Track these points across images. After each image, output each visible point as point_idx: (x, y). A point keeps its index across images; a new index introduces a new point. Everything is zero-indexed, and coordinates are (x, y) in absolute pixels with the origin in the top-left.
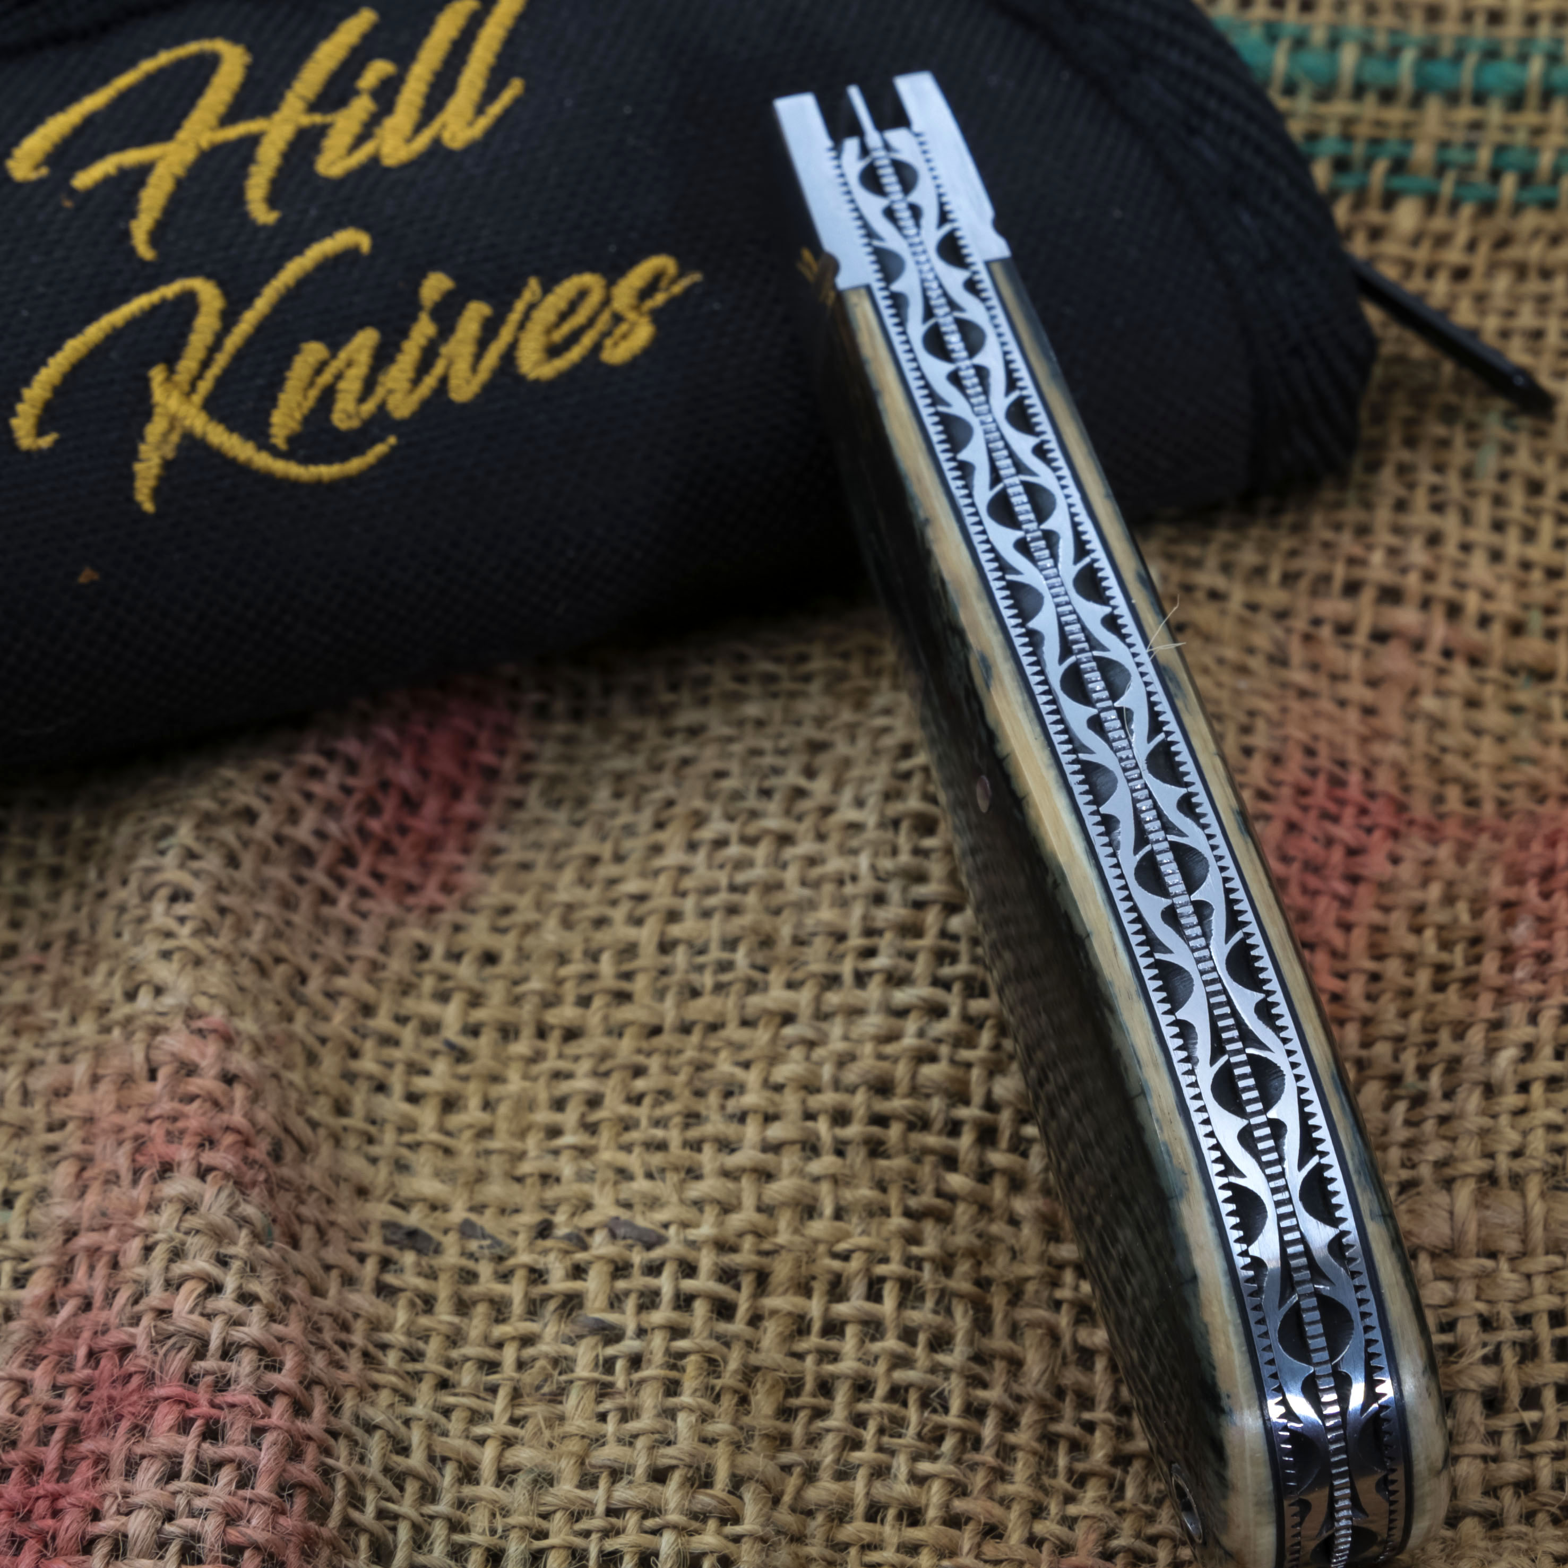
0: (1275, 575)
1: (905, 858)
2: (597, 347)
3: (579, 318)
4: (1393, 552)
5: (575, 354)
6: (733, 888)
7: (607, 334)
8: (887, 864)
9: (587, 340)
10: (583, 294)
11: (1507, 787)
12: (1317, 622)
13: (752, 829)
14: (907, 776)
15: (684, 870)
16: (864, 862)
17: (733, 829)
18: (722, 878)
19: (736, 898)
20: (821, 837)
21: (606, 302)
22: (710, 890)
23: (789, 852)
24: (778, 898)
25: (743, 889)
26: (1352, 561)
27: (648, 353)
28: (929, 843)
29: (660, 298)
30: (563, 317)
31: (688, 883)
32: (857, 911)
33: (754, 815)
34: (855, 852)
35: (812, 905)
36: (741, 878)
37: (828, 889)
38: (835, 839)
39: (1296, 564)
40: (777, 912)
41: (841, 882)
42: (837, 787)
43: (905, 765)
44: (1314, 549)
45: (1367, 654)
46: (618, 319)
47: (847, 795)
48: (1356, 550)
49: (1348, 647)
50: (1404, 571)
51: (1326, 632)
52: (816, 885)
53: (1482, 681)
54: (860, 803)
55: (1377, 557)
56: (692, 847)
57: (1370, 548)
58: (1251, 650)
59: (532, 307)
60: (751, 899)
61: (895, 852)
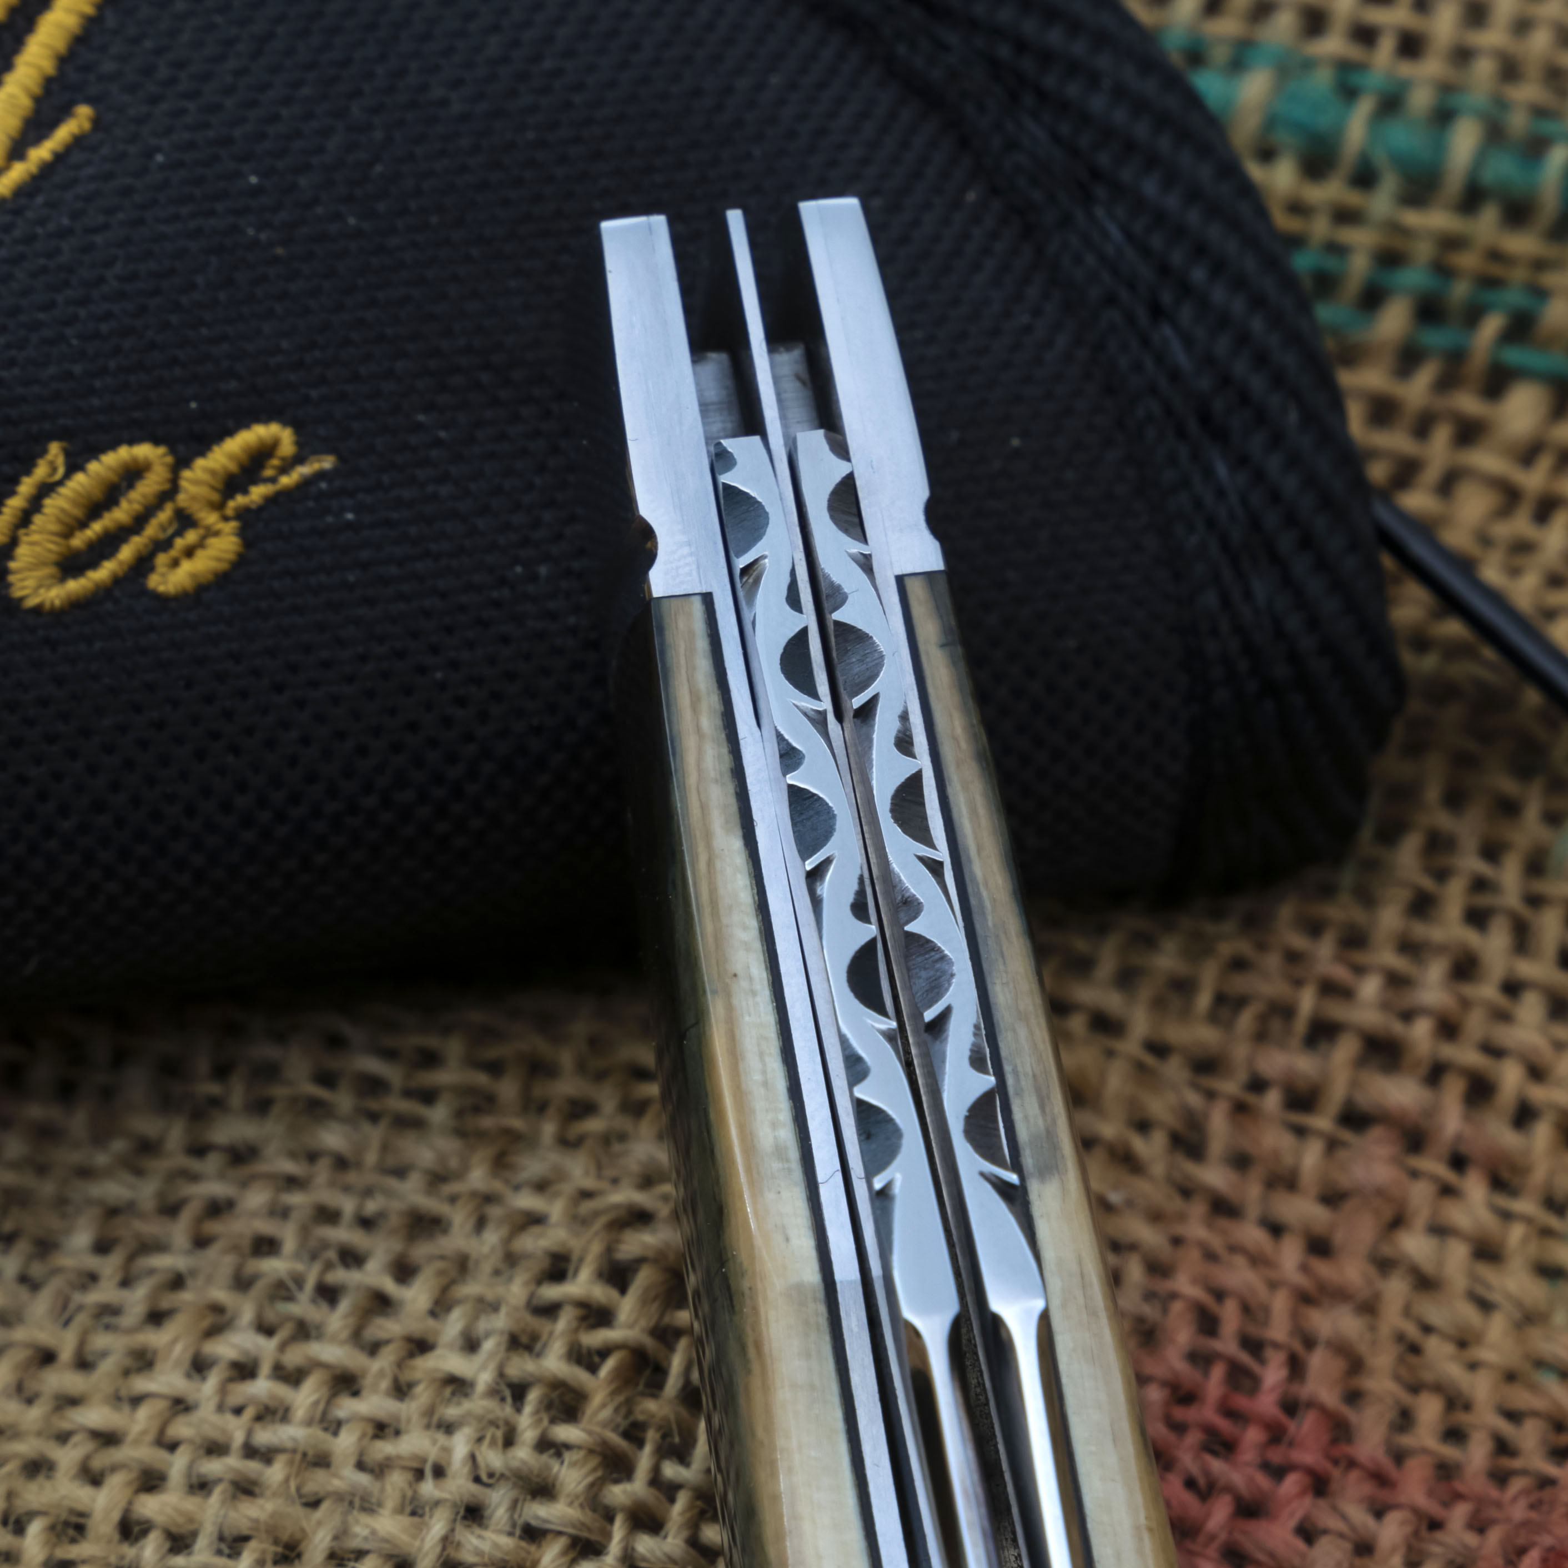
0: (1204, 1000)
1: (523, 1454)
2: (143, 564)
3: (120, 514)
4: (1396, 981)
5: (103, 573)
6: (250, 1451)
7: (163, 545)
8: (493, 1459)
9: (126, 553)
10: (133, 474)
11: (1513, 1416)
12: (1258, 1085)
13: (294, 1357)
14: (550, 1311)
15: (180, 1405)
16: (460, 1445)
17: (266, 1347)
18: (236, 1428)
19: (253, 1467)
20: (401, 1390)
21: (170, 493)
22: (215, 1449)
23: (347, 1407)
24: (318, 1481)
25: (266, 1455)
26: (1330, 989)
27: (222, 580)
28: (566, 1432)
29: (258, 493)
30: (95, 509)
31: (181, 1428)
32: (437, 1526)
33: (303, 1331)
34: (448, 1428)
35: (368, 1506)
36: (265, 1436)
37: (397, 1480)
38: (423, 1395)
39: (1241, 983)
40: (314, 1503)
41: (419, 1474)
42: (440, 1307)
43: (552, 1292)
44: (1273, 961)
45: (1332, 1145)
46: (185, 520)
47: (454, 1325)
48: (1340, 973)
49: (1301, 1132)
50: (1408, 1016)
51: (1272, 1100)
52: (379, 1470)
53: (1506, 1216)
54: (471, 1345)
55: (1370, 988)
56: (199, 1366)
57: (1360, 970)
58: (1143, 1126)
59: (46, 489)
60: (275, 1473)
61: (509, 1441)
